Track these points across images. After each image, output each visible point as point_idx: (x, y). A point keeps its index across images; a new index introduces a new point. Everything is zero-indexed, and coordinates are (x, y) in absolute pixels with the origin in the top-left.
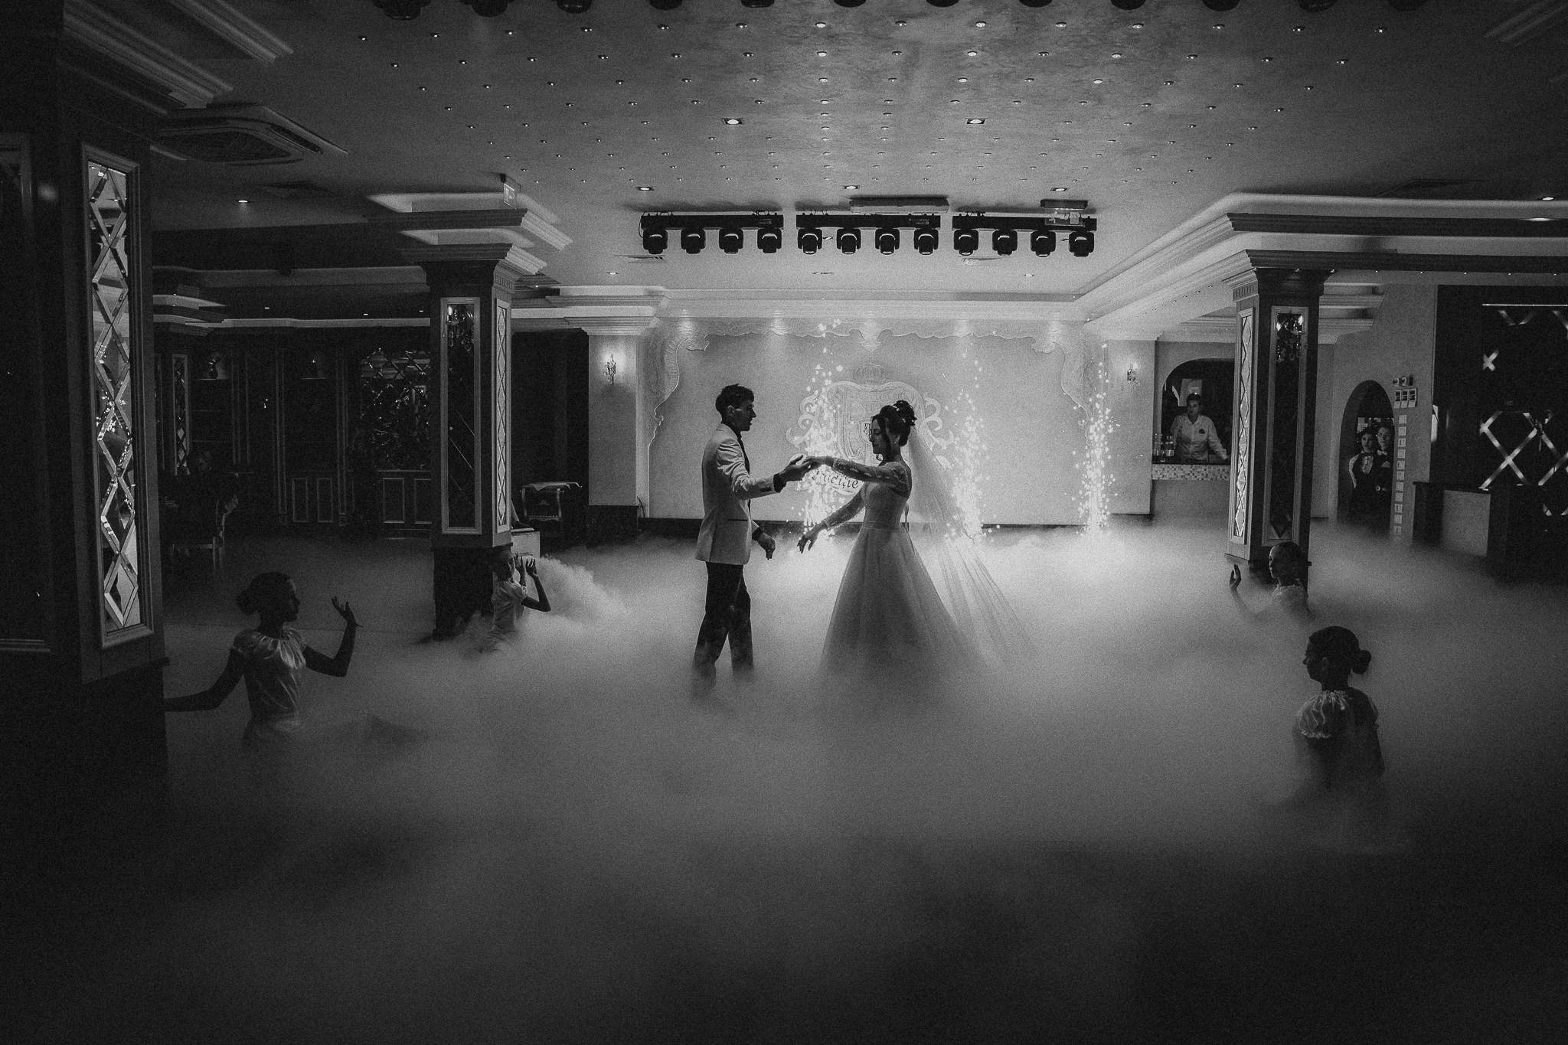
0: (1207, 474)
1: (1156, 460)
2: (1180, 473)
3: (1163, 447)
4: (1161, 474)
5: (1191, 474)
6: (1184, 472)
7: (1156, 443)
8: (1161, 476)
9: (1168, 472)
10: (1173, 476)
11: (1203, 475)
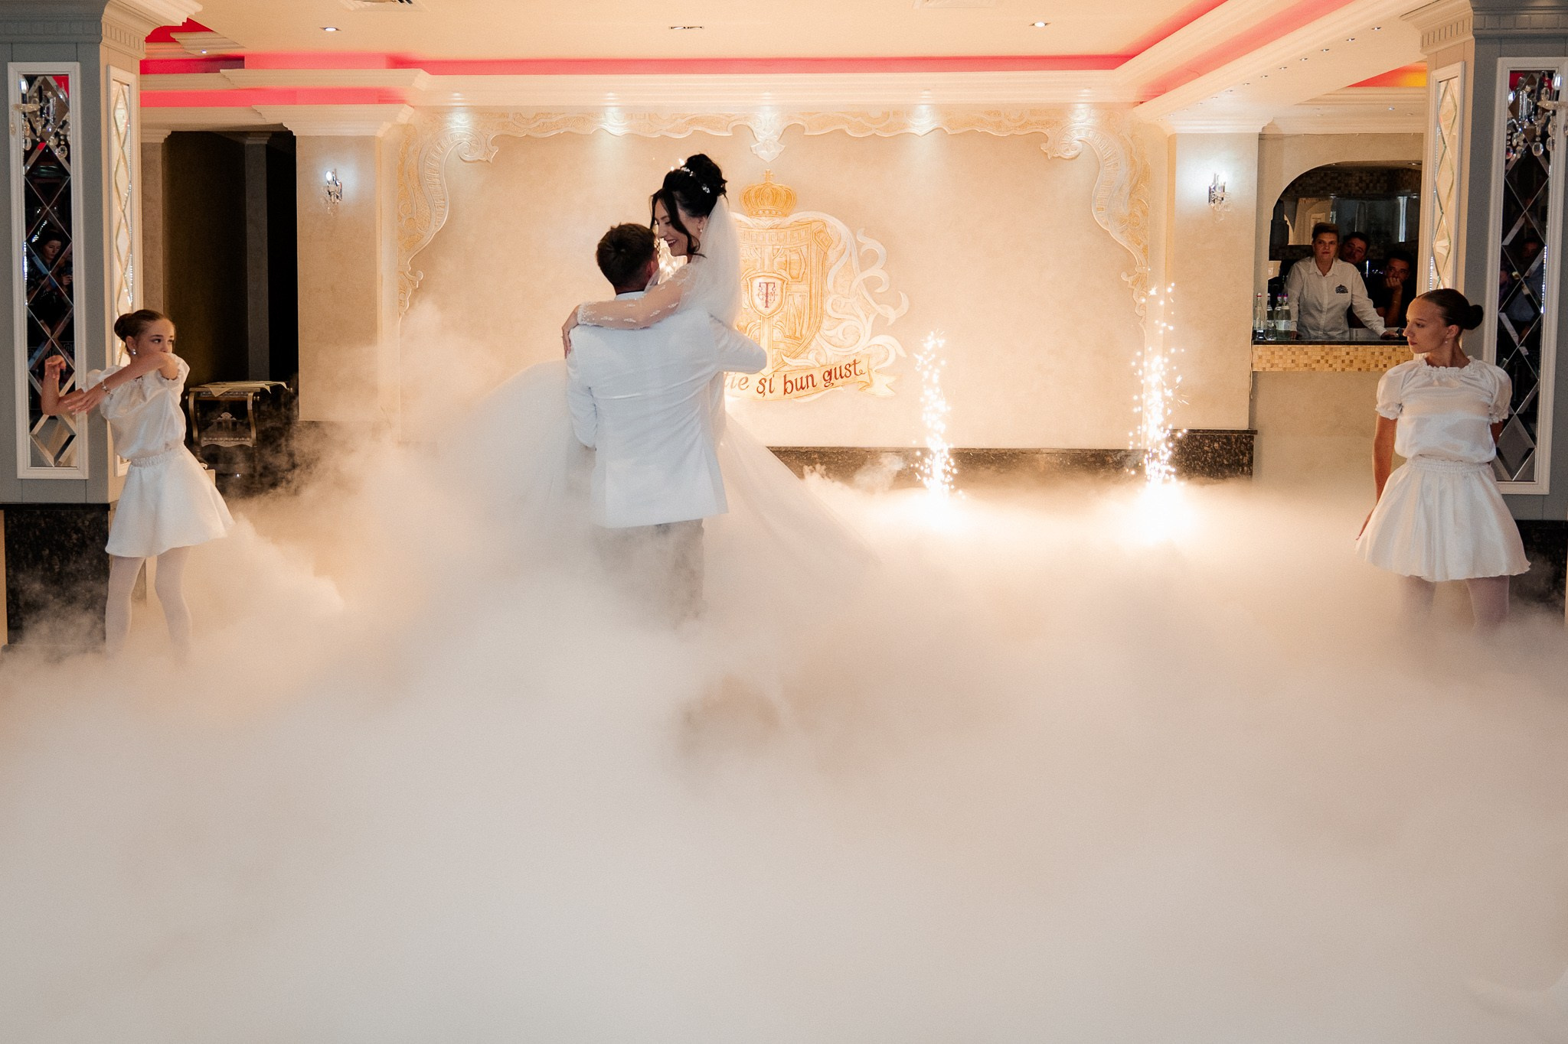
0: (1351, 361)
1: (1258, 339)
2: (1303, 359)
3: (1271, 316)
4: (1268, 361)
5: (1322, 361)
6: (1310, 357)
7: (1259, 308)
8: (1269, 365)
9: (1281, 357)
10: (1289, 364)
11: (1343, 361)
